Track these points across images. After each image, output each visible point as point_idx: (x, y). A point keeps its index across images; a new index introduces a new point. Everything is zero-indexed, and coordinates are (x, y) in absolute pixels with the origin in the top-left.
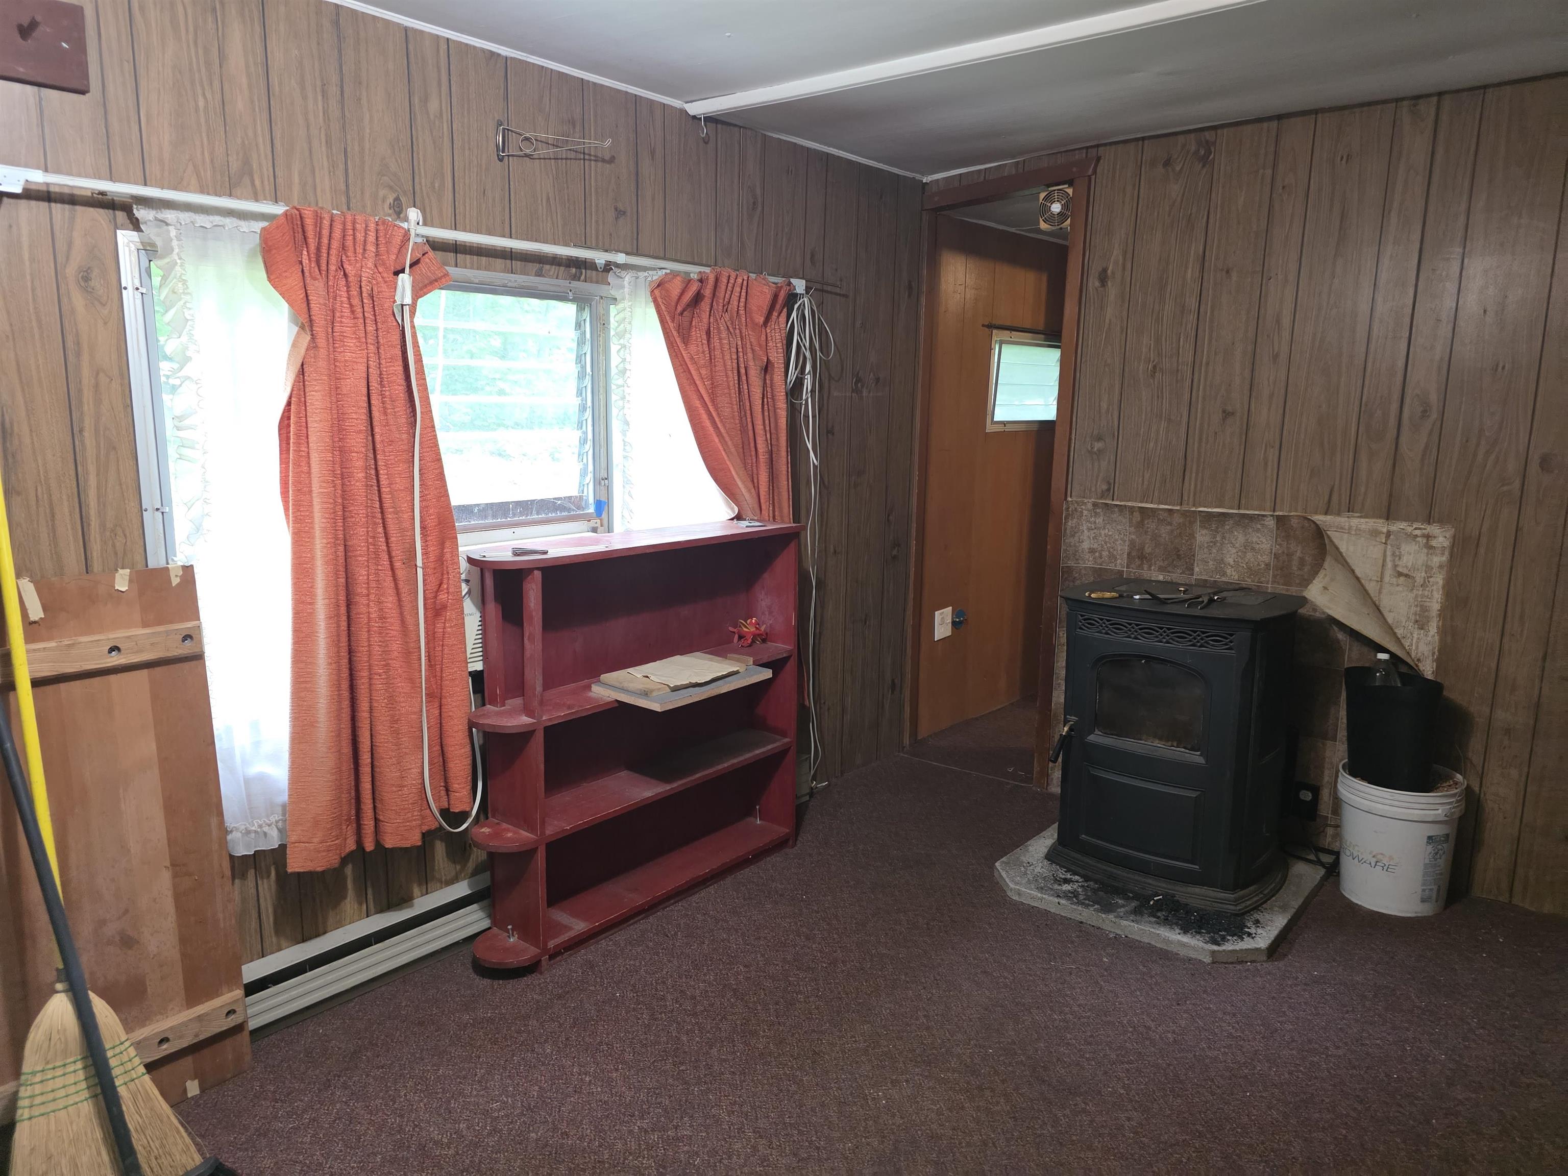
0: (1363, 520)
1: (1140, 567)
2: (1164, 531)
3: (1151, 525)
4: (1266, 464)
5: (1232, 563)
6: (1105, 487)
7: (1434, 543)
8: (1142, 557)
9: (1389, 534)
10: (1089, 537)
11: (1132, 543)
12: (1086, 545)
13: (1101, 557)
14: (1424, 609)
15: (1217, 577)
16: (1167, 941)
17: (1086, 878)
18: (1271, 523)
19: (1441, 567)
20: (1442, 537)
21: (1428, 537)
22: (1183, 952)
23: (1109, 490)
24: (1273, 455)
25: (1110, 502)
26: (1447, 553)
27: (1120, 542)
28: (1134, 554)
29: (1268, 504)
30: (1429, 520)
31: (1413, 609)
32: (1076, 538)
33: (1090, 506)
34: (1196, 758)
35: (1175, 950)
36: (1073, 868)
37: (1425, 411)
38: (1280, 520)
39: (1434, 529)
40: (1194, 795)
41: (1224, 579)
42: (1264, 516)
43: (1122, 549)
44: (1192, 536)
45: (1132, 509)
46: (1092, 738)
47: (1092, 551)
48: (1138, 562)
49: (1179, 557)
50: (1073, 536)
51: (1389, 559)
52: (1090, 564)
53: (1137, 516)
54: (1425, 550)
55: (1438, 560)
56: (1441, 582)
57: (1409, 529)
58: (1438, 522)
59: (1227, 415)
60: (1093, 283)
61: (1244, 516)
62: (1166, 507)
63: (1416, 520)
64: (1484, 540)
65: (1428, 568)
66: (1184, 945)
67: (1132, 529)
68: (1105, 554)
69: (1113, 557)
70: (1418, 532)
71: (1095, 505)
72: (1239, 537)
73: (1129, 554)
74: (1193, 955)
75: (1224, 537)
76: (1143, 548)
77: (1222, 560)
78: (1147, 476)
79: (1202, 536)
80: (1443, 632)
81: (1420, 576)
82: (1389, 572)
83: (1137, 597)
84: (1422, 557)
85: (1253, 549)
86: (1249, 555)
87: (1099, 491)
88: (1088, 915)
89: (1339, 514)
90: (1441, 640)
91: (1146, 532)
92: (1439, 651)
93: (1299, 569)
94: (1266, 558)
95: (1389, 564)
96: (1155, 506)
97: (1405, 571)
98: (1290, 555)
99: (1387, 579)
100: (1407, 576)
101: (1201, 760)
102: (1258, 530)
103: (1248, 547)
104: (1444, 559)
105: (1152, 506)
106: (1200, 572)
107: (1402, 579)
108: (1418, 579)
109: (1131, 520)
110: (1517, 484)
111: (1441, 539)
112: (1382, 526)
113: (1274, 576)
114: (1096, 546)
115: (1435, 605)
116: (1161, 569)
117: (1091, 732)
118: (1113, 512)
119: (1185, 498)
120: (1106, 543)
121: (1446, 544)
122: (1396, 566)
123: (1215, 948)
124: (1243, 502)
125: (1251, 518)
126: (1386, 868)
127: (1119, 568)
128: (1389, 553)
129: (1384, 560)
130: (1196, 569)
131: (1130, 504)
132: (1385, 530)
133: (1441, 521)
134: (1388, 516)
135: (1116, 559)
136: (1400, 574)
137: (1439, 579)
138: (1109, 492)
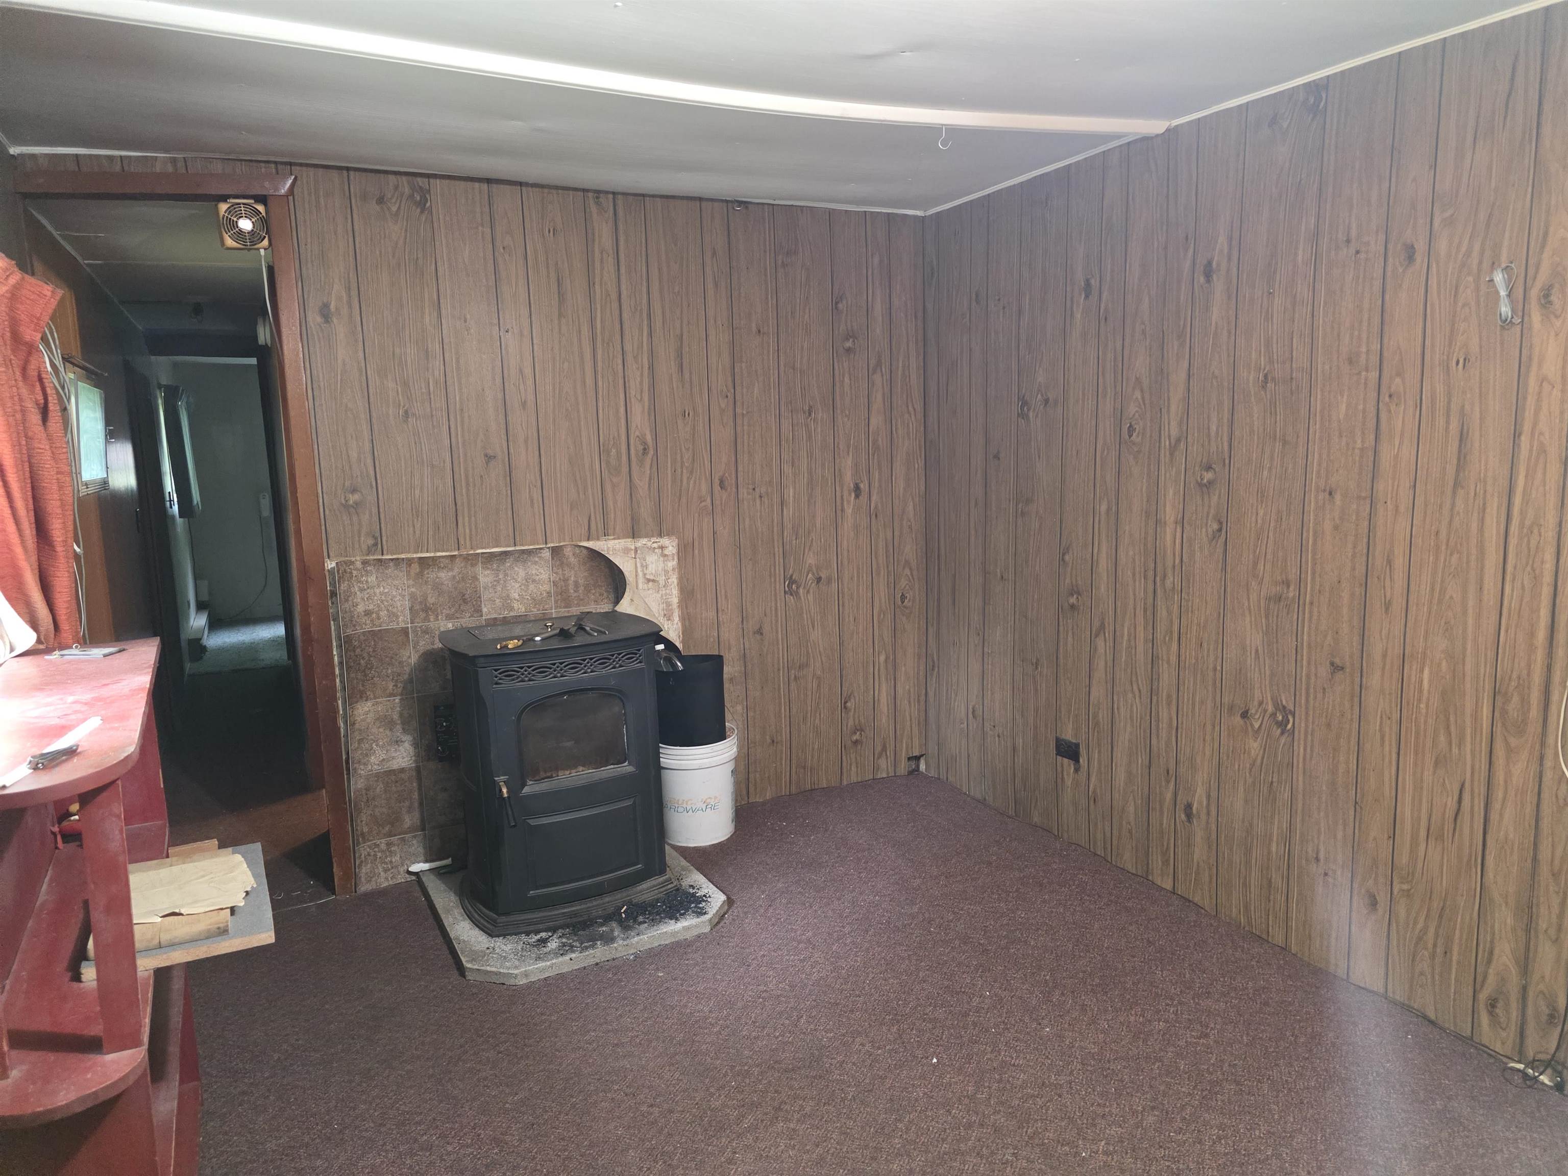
0: (616, 541)
1: (427, 619)
2: (444, 575)
3: (432, 575)
4: (532, 501)
5: (517, 597)
6: (370, 542)
7: (666, 552)
8: (426, 610)
9: (636, 550)
10: (363, 599)
11: (413, 597)
12: (361, 608)
13: (379, 618)
14: (669, 604)
15: (506, 613)
16: (674, 934)
17: (554, 930)
18: (547, 554)
19: (673, 569)
20: (670, 545)
21: (662, 548)
22: (689, 935)
23: (376, 545)
24: (537, 495)
25: (380, 557)
26: (676, 558)
27: (398, 597)
28: (417, 607)
29: (541, 537)
30: (660, 535)
31: (661, 606)
32: (350, 603)
33: (359, 565)
34: (626, 768)
35: (682, 938)
36: (532, 928)
37: (645, 449)
38: (556, 551)
39: (665, 541)
40: (629, 803)
41: (512, 614)
42: (541, 549)
43: (402, 605)
44: (475, 578)
45: (410, 561)
46: (526, 790)
47: (368, 613)
48: (423, 615)
49: (465, 601)
50: (347, 600)
51: (639, 569)
52: (367, 628)
53: (416, 567)
54: (662, 559)
55: (672, 564)
56: (676, 581)
57: (649, 544)
58: (668, 535)
59: (489, 458)
60: (314, 318)
61: (523, 551)
62: (444, 554)
63: (653, 536)
64: (696, 544)
65: (666, 572)
66: (686, 929)
67: (411, 582)
68: (383, 614)
69: (393, 615)
70: (655, 545)
71: (365, 563)
72: (520, 572)
73: (411, 609)
74: (695, 932)
75: (506, 575)
76: (426, 599)
77: (508, 596)
78: (418, 526)
79: (485, 577)
80: (683, 619)
81: (661, 579)
82: (641, 580)
83: (538, 639)
84: (661, 565)
85: (534, 581)
86: (532, 587)
87: (364, 547)
88: (599, 953)
89: (598, 539)
90: (683, 625)
91: (426, 582)
92: (683, 634)
93: (575, 591)
94: (546, 587)
95: (640, 574)
96: (432, 555)
97: (652, 577)
98: (566, 580)
99: (640, 586)
100: (653, 581)
101: (631, 769)
102: (536, 563)
103: (529, 580)
104: (675, 562)
105: (428, 555)
106: (488, 611)
107: (651, 583)
108: (661, 582)
109: (408, 573)
110: (709, 500)
111: (671, 548)
112: (629, 543)
113: (556, 602)
114: (371, 607)
115: (675, 600)
116: (449, 617)
117: (524, 785)
118: (387, 568)
119: (462, 542)
120: (382, 601)
121: (675, 551)
122: (645, 574)
123: (707, 917)
124: (518, 539)
125: (529, 552)
126: (713, 808)
127: (402, 625)
128: (639, 565)
129: (636, 572)
130: (485, 610)
131: (403, 556)
132: (633, 547)
133: (669, 534)
134: (634, 535)
135: (397, 617)
136: (649, 580)
137: (674, 579)
138: (377, 545)
